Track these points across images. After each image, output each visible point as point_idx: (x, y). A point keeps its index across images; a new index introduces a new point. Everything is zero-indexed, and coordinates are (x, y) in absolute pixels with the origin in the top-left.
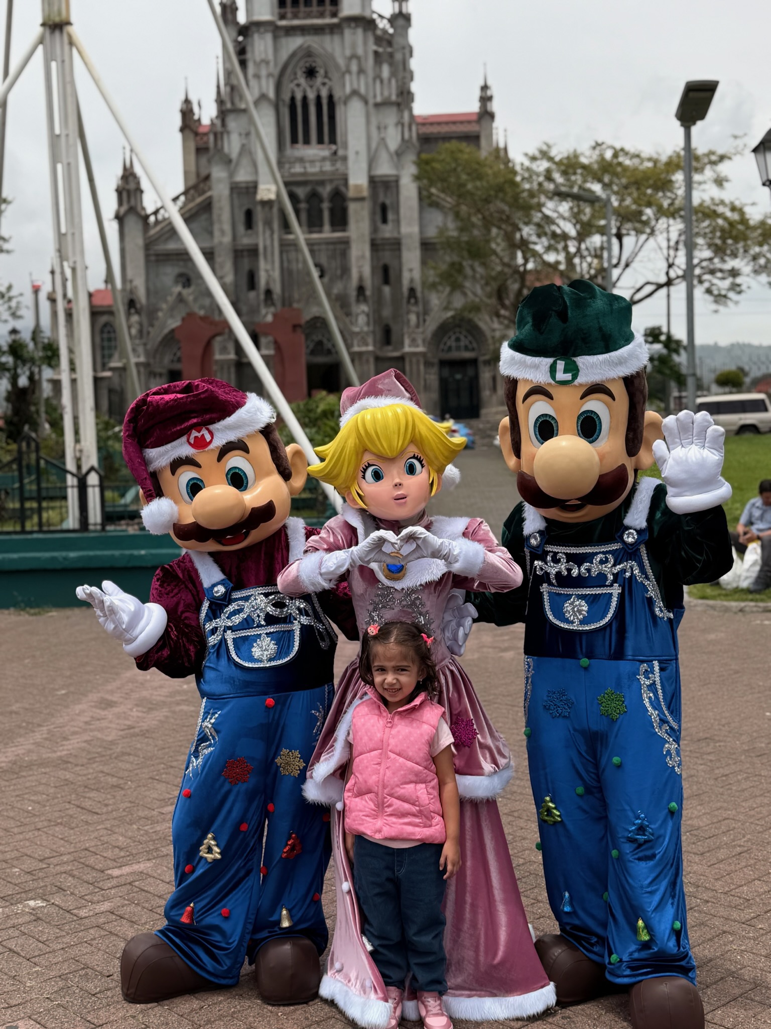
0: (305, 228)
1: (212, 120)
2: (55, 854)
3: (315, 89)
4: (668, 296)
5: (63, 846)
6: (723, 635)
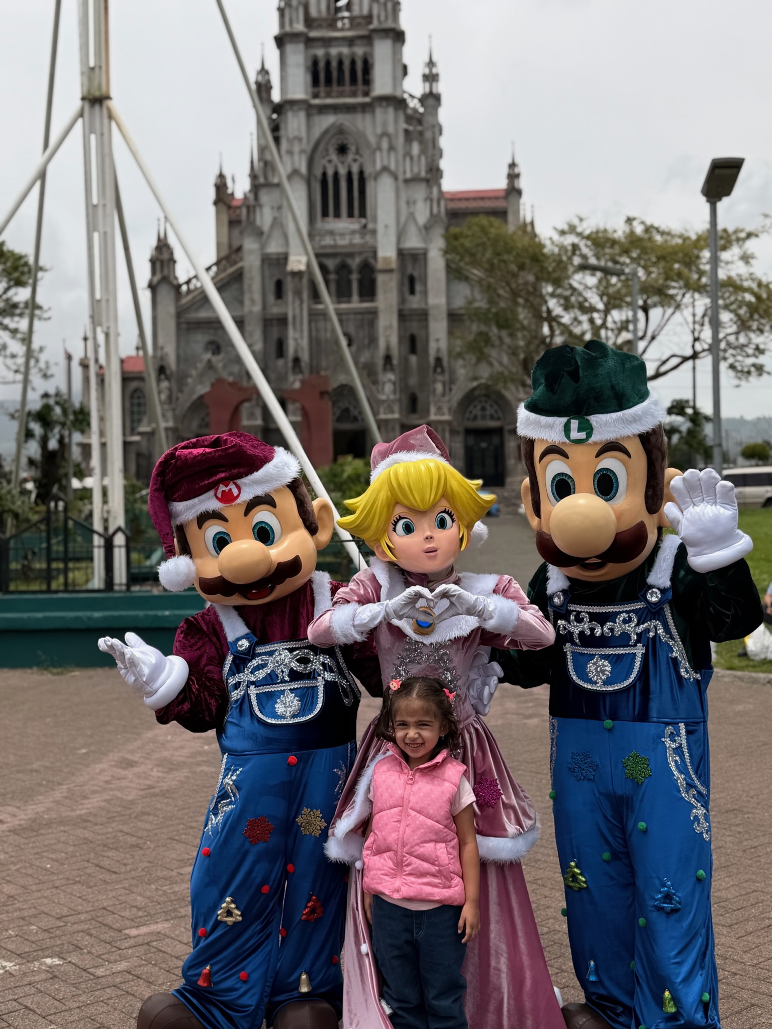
0: (334, 298)
1: (245, 194)
2: (73, 912)
3: (346, 165)
4: (694, 368)
5: (81, 905)
6: (751, 706)
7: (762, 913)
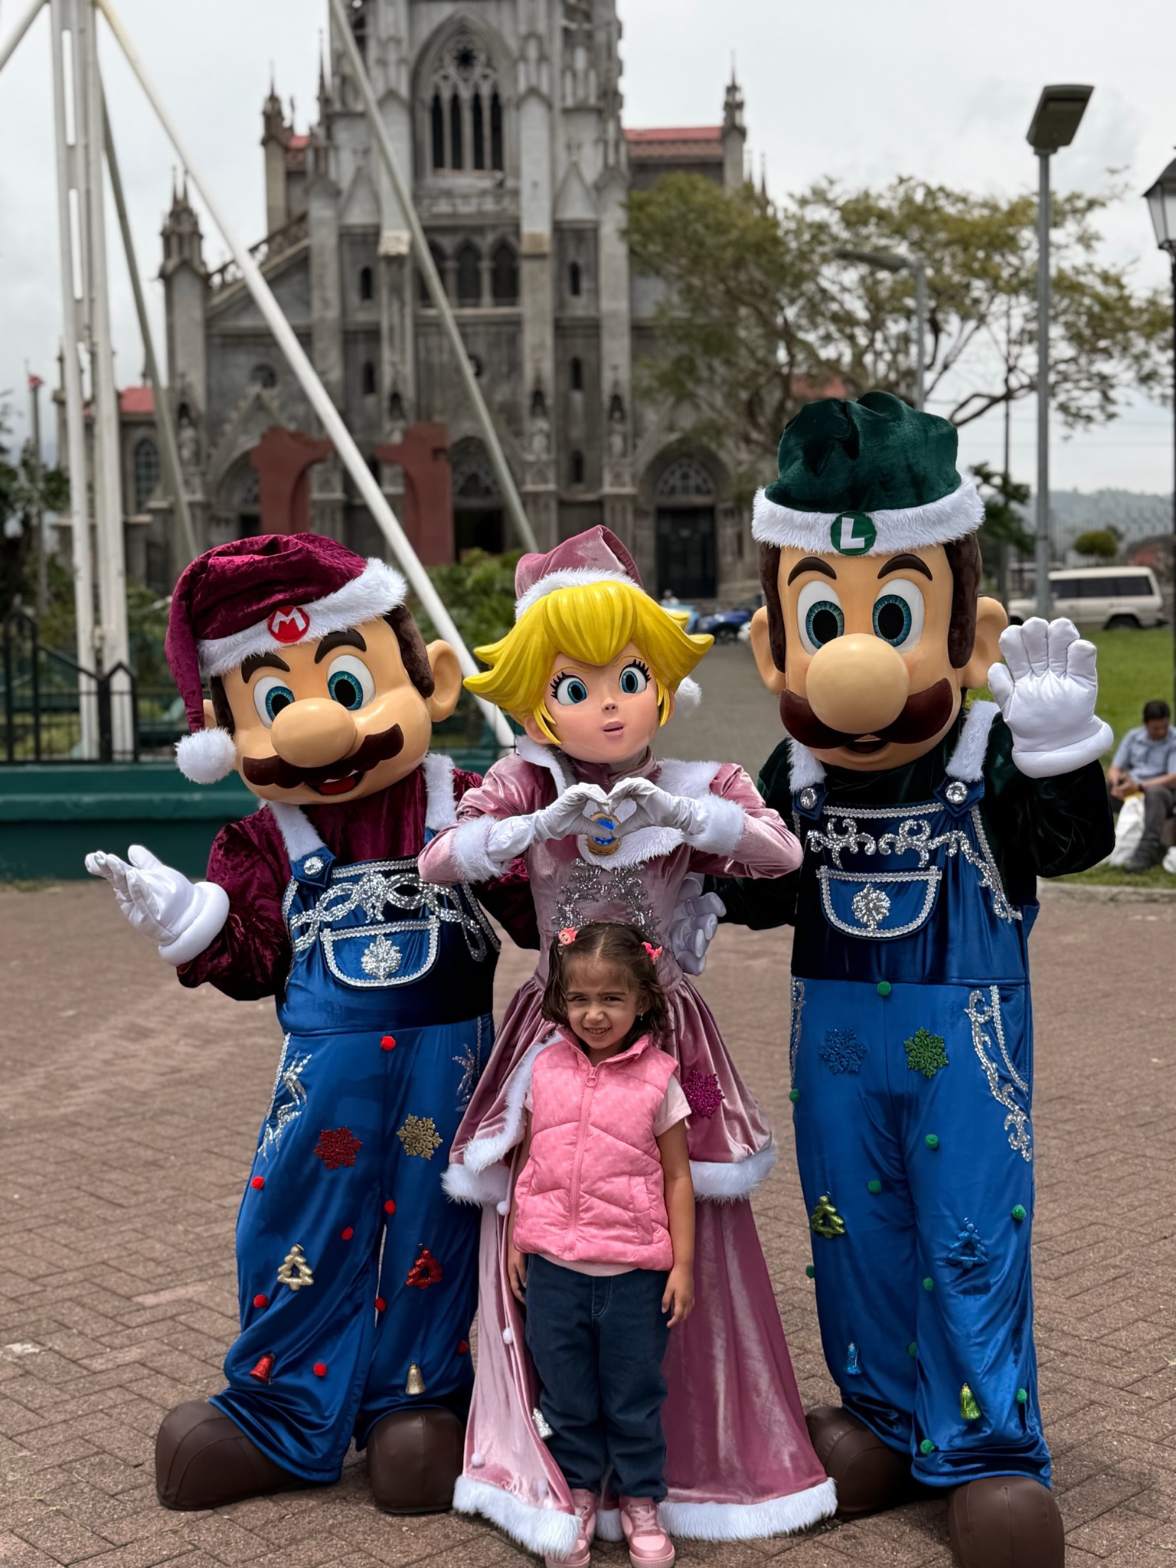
0: (454, 300)
1: (311, 129)
2: (55, 1270)
3: (471, 84)
4: (1007, 415)
5: (68, 1257)
6: (1085, 937)
7: (1104, 1258)
